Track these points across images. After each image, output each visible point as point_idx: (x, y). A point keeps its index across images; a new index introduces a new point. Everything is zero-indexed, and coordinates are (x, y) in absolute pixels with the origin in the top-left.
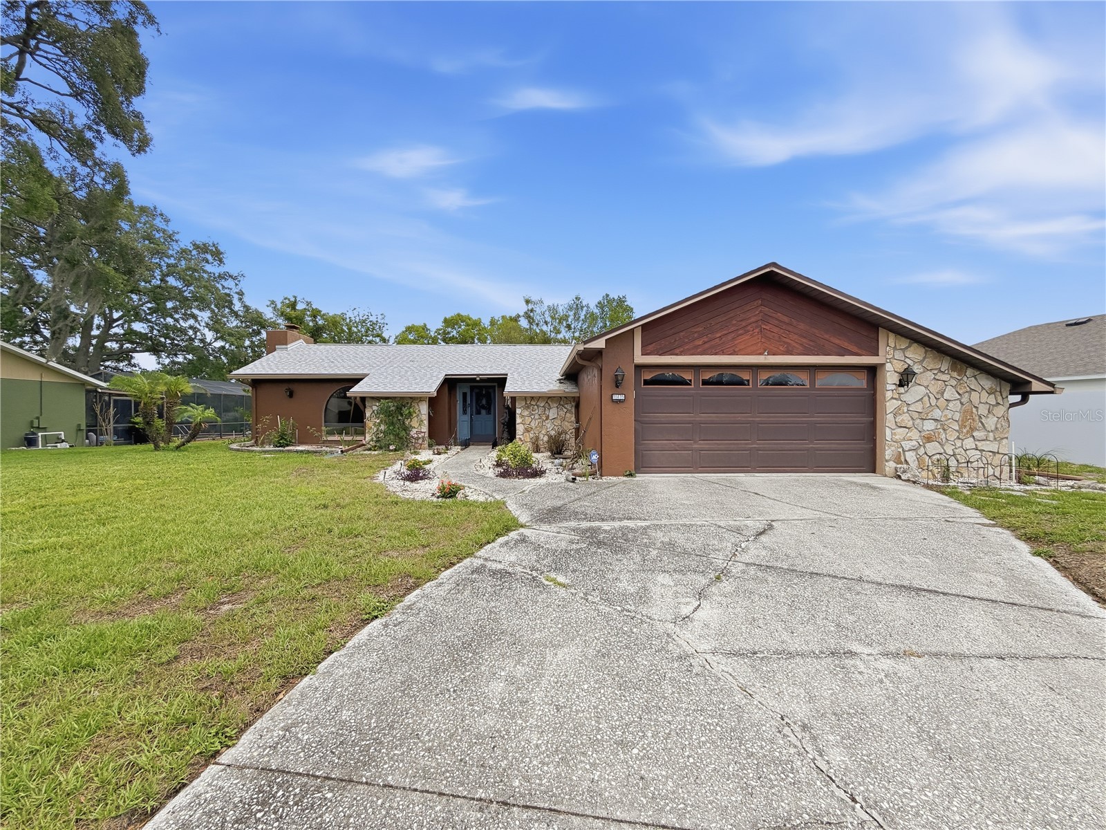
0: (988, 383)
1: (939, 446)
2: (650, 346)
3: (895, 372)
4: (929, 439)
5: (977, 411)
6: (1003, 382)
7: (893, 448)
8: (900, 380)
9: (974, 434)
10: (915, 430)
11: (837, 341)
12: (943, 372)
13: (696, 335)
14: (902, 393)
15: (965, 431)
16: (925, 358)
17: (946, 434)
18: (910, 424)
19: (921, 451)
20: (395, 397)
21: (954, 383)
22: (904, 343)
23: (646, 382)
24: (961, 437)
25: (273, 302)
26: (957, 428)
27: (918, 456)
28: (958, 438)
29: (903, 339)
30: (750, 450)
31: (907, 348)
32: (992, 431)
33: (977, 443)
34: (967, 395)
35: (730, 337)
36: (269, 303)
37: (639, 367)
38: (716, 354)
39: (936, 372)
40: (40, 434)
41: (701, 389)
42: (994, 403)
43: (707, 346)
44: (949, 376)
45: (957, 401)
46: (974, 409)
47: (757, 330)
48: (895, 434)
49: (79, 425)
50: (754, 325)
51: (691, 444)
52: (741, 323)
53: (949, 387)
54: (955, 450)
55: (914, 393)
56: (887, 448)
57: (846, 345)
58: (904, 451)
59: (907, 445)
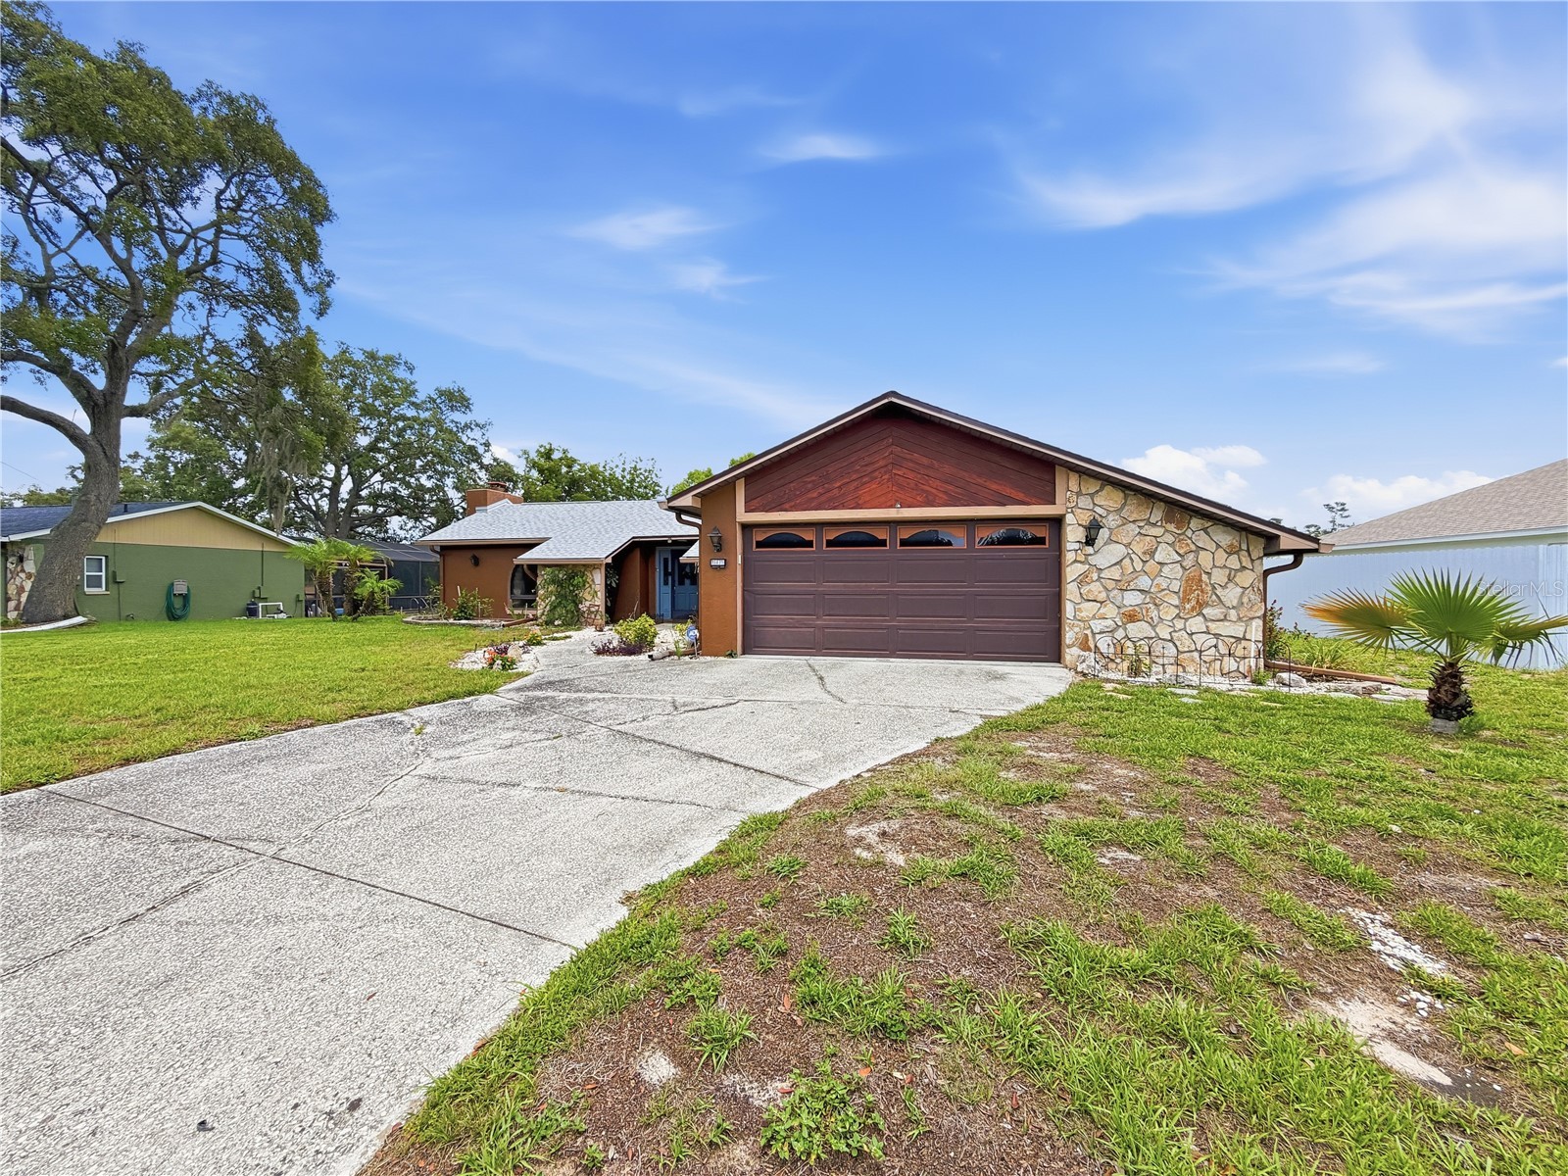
0: (1225, 538)
1: (1150, 628)
2: (755, 501)
3: (1080, 525)
4: (1131, 618)
5: (1210, 578)
6: (1250, 536)
7: (1077, 629)
8: (1087, 537)
9: (1204, 612)
10: (1111, 605)
11: (994, 487)
12: (1154, 525)
13: (810, 486)
14: (1090, 555)
15: (1188, 606)
16: (1124, 505)
17: (1159, 611)
18: (1102, 596)
19: (1120, 634)
20: (568, 565)
21: (1170, 538)
22: (1092, 486)
23: (759, 544)
24: (1181, 615)
25: (525, 452)
26: (1176, 602)
27: (1115, 641)
28: (1178, 616)
29: (1092, 480)
30: (888, 627)
31: (1097, 492)
32: (1234, 608)
33: (1209, 624)
34: (1192, 555)
35: (852, 486)
36: (521, 453)
37: (747, 528)
38: (834, 508)
39: (1142, 524)
40: (260, 604)
41: (827, 552)
42: (1238, 567)
43: (823, 499)
44: (1163, 530)
45: (1175, 565)
46: (1203, 575)
47: (886, 477)
48: (1080, 610)
49: (298, 596)
50: (883, 470)
51: (812, 620)
52: (865, 468)
53: (1164, 545)
54: (1173, 634)
55: (1107, 555)
56: (1067, 629)
57: (1008, 491)
58: (1094, 634)
59: (1097, 625)
